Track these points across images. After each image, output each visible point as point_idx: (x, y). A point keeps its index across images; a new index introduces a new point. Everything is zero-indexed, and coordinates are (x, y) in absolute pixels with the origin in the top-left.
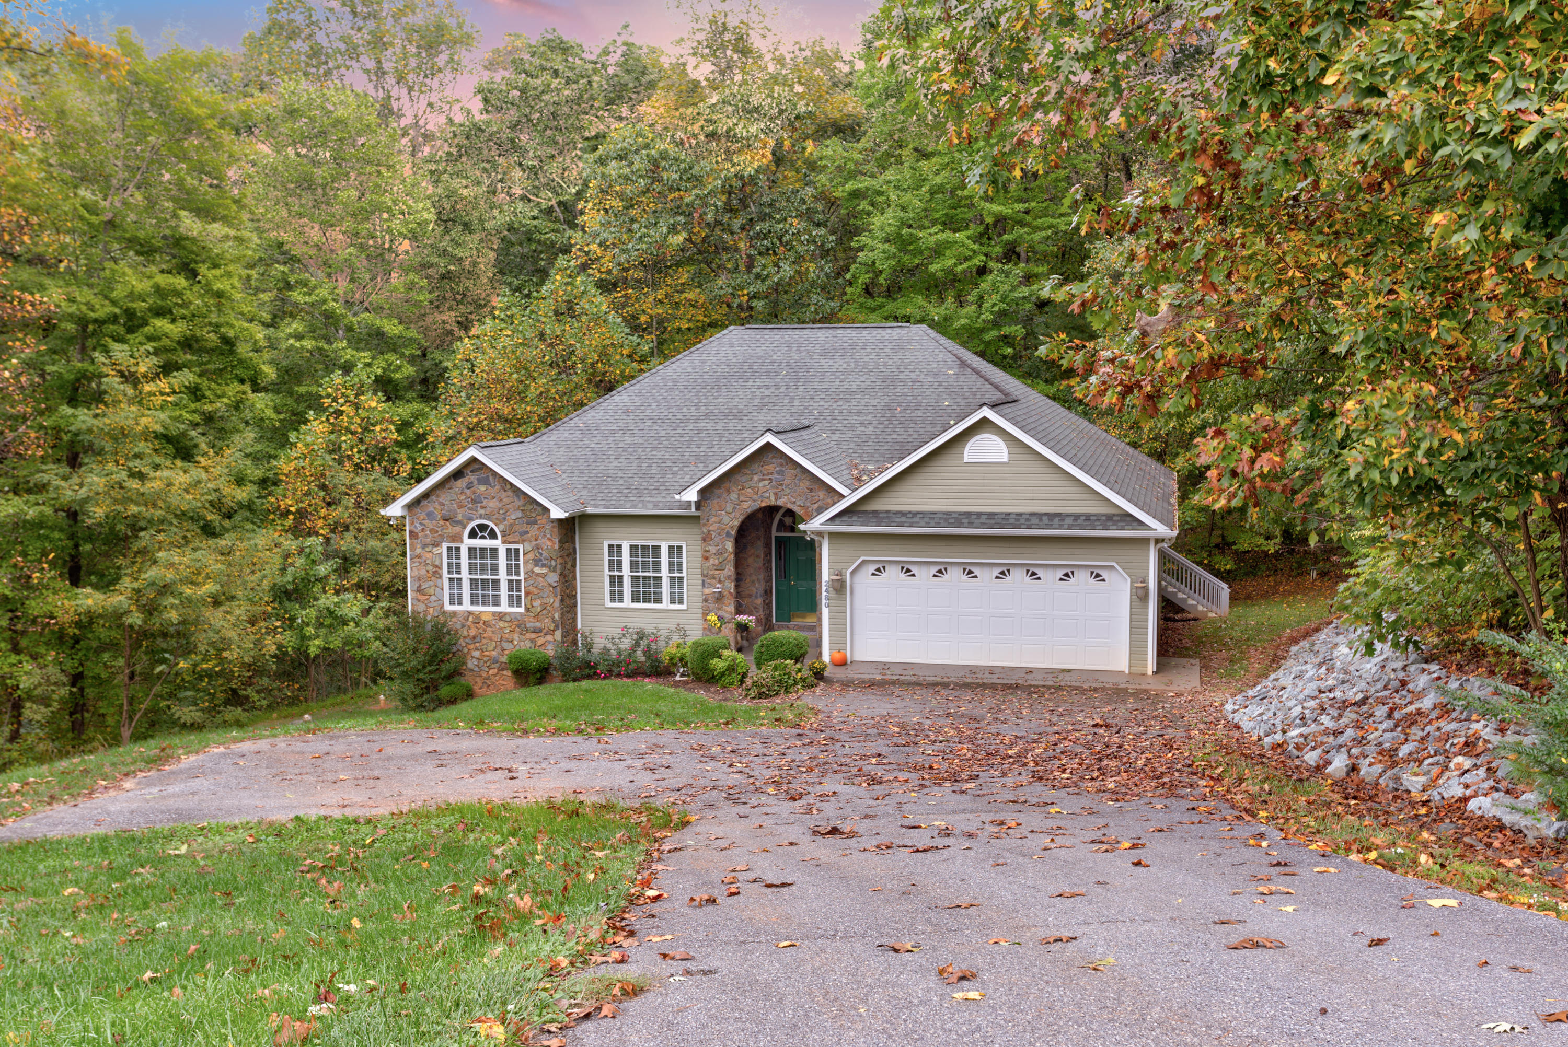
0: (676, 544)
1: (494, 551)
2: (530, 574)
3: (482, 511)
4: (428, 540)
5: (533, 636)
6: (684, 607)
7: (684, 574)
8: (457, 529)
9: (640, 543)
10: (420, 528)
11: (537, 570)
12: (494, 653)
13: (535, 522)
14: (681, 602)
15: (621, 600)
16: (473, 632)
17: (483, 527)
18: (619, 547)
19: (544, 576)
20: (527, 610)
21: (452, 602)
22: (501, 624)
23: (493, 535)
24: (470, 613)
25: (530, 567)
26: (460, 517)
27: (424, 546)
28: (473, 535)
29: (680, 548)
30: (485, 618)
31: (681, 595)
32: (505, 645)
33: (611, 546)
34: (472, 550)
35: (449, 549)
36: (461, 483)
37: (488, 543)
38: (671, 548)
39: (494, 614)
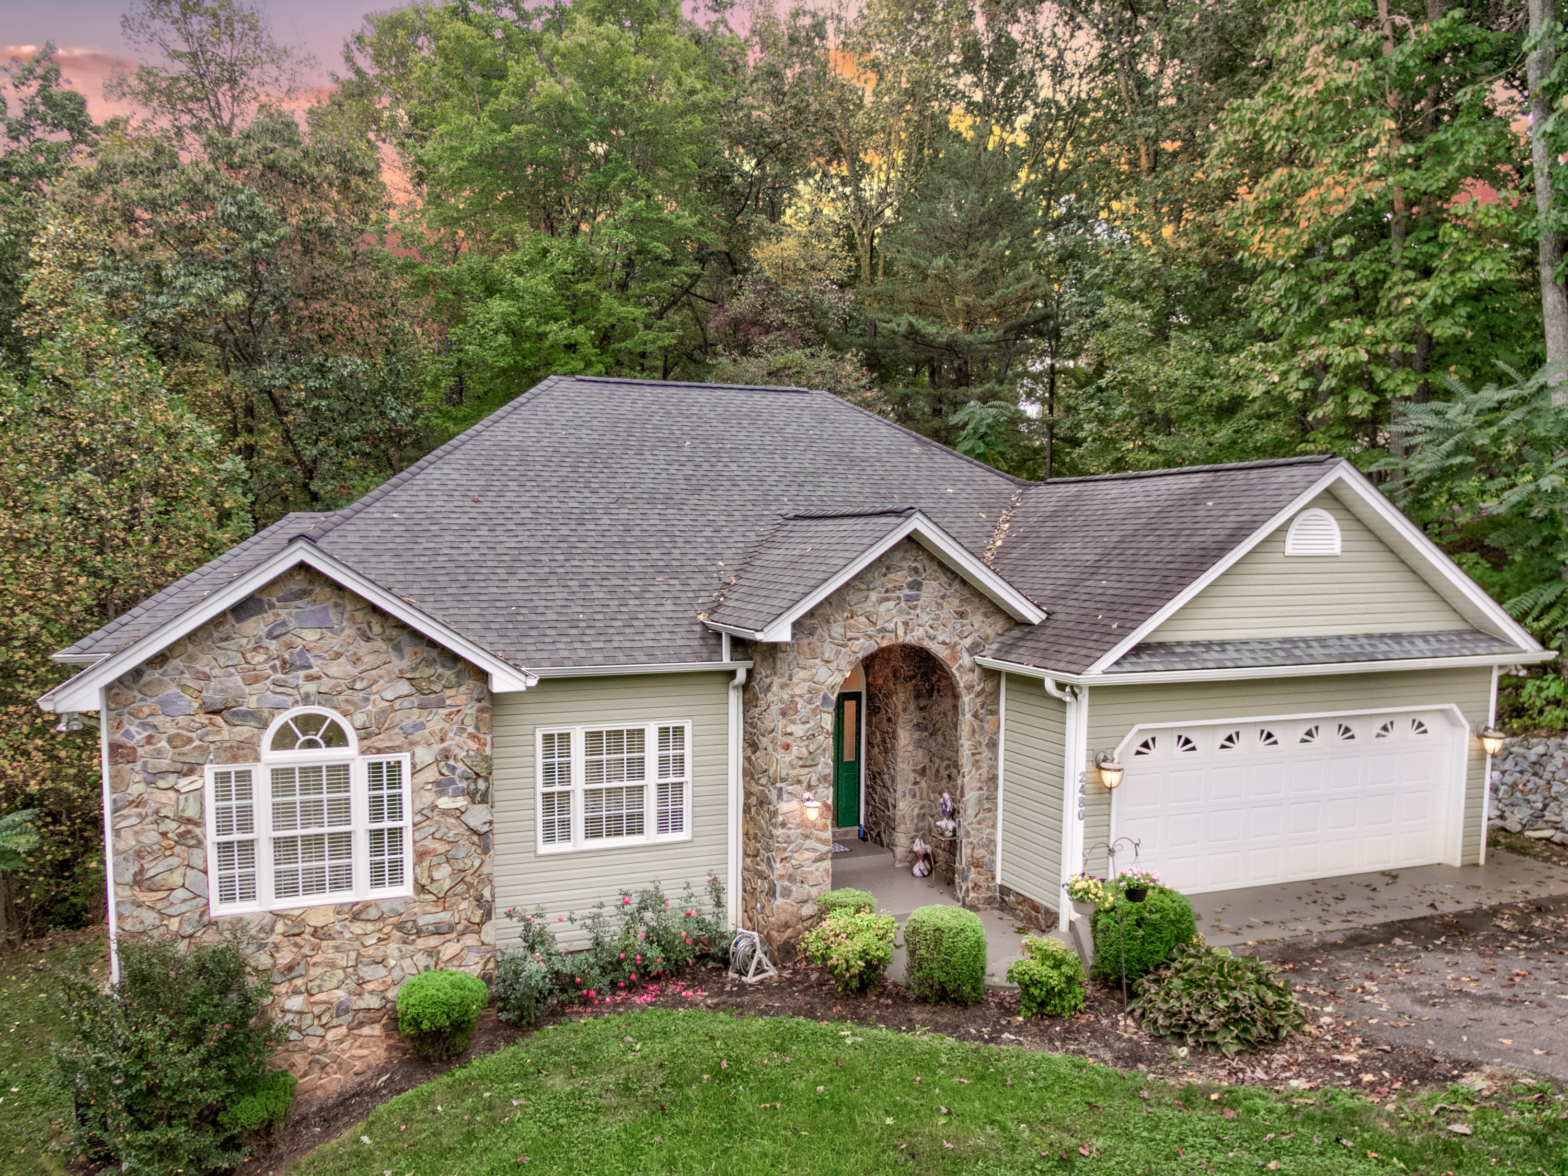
0: (671, 724)
1: (340, 773)
2: (425, 814)
3: (311, 687)
4: (164, 763)
5: (433, 941)
6: (683, 835)
7: (688, 777)
8: (245, 731)
9: (604, 727)
10: (139, 735)
11: (445, 802)
12: (341, 994)
13: (441, 704)
14: (678, 827)
15: (566, 837)
16: (285, 957)
17: (309, 723)
18: (565, 738)
19: (459, 813)
20: (421, 888)
21: (227, 897)
22: (357, 928)
23: (336, 737)
24: (277, 915)
25: (428, 798)
26: (252, 703)
27: (153, 778)
28: (284, 740)
29: (679, 731)
30: (315, 920)
31: (678, 814)
32: (367, 972)
33: (548, 738)
34: (281, 777)
35: (222, 778)
36: (255, 626)
37: (325, 755)
38: (664, 731)
39: (339, 909)
